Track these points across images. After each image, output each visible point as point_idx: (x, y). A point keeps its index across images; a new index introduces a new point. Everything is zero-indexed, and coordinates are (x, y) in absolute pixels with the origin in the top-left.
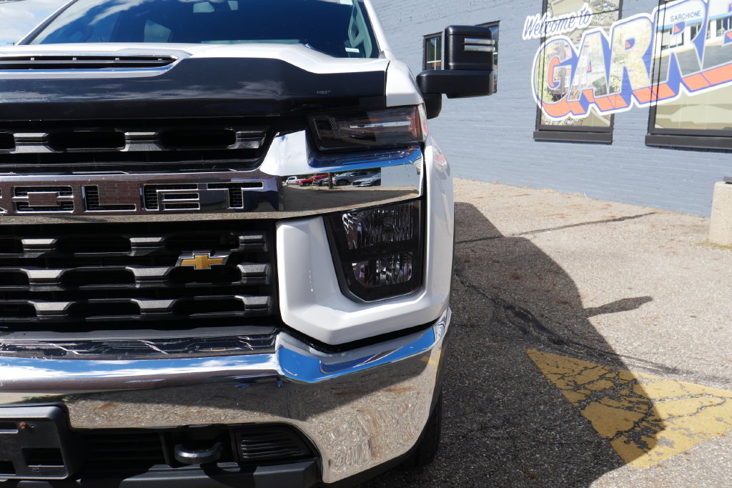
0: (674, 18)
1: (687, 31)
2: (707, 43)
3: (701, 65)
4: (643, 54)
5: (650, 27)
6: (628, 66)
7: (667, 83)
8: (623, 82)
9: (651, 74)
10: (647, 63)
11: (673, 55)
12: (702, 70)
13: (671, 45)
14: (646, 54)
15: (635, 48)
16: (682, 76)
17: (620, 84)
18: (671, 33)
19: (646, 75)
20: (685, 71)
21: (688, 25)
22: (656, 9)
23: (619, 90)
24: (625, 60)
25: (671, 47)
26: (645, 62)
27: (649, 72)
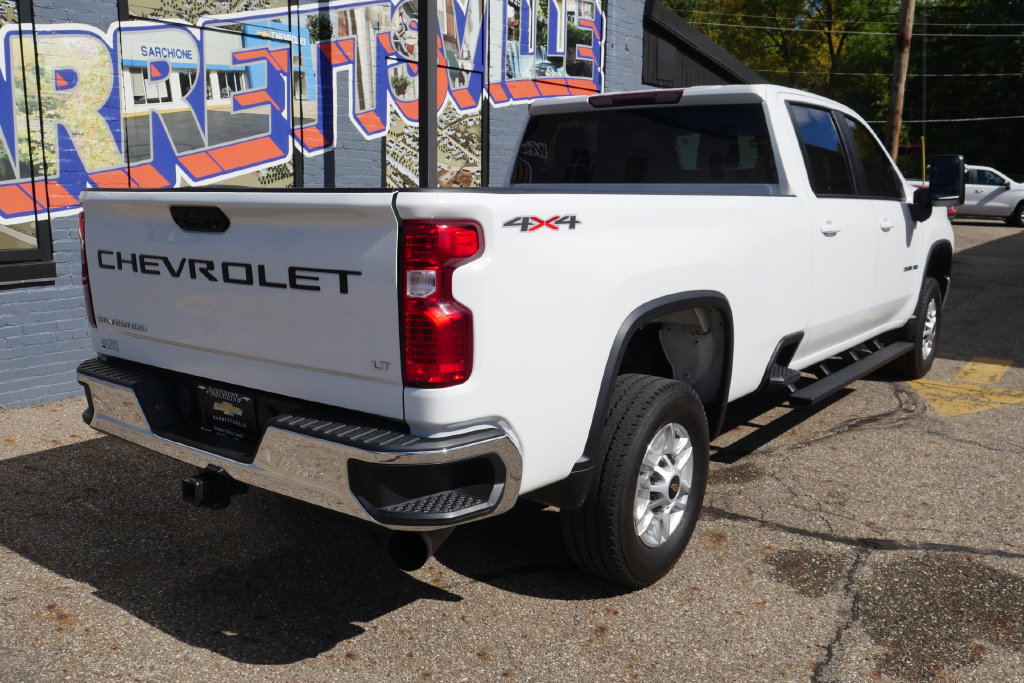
0: (148, 51)
1: (175, 79)
2: (209, 104)
3: (205, 140)
4: (100, 106)
5: (107, 57)
6: (71, 125)
7: (151, 164)
8: (62, 154)
9: (123, 144)
10: (114, 124)
11: (155, 115)
12: (207, 148)
13: (150, 97)
14: (106, 106)
15: (79, 90)
16: (177, 154)
17: (54, 159)
18: (146, 77)
19: (113, 146)
20: (181, 146)
21: (175, 69)
22: (115, 25)
23: (54, 171)
24: (59, 111)
25: (150, 101)
26: (109, 123)
27: (118, 141)
